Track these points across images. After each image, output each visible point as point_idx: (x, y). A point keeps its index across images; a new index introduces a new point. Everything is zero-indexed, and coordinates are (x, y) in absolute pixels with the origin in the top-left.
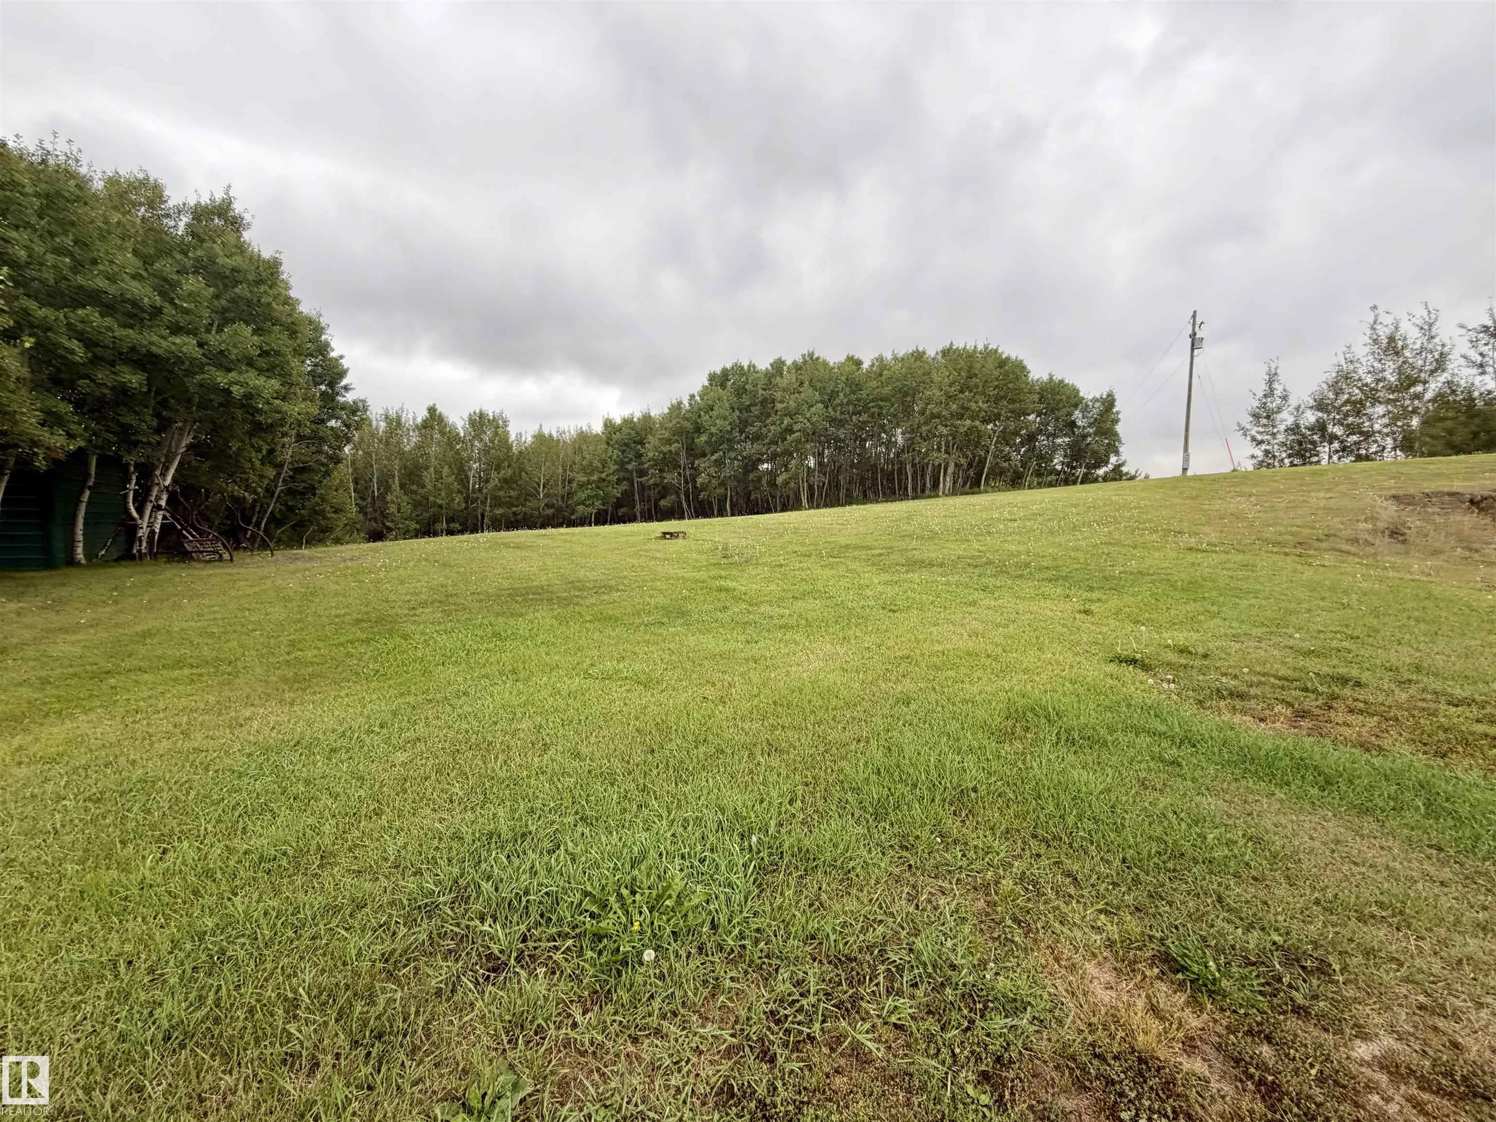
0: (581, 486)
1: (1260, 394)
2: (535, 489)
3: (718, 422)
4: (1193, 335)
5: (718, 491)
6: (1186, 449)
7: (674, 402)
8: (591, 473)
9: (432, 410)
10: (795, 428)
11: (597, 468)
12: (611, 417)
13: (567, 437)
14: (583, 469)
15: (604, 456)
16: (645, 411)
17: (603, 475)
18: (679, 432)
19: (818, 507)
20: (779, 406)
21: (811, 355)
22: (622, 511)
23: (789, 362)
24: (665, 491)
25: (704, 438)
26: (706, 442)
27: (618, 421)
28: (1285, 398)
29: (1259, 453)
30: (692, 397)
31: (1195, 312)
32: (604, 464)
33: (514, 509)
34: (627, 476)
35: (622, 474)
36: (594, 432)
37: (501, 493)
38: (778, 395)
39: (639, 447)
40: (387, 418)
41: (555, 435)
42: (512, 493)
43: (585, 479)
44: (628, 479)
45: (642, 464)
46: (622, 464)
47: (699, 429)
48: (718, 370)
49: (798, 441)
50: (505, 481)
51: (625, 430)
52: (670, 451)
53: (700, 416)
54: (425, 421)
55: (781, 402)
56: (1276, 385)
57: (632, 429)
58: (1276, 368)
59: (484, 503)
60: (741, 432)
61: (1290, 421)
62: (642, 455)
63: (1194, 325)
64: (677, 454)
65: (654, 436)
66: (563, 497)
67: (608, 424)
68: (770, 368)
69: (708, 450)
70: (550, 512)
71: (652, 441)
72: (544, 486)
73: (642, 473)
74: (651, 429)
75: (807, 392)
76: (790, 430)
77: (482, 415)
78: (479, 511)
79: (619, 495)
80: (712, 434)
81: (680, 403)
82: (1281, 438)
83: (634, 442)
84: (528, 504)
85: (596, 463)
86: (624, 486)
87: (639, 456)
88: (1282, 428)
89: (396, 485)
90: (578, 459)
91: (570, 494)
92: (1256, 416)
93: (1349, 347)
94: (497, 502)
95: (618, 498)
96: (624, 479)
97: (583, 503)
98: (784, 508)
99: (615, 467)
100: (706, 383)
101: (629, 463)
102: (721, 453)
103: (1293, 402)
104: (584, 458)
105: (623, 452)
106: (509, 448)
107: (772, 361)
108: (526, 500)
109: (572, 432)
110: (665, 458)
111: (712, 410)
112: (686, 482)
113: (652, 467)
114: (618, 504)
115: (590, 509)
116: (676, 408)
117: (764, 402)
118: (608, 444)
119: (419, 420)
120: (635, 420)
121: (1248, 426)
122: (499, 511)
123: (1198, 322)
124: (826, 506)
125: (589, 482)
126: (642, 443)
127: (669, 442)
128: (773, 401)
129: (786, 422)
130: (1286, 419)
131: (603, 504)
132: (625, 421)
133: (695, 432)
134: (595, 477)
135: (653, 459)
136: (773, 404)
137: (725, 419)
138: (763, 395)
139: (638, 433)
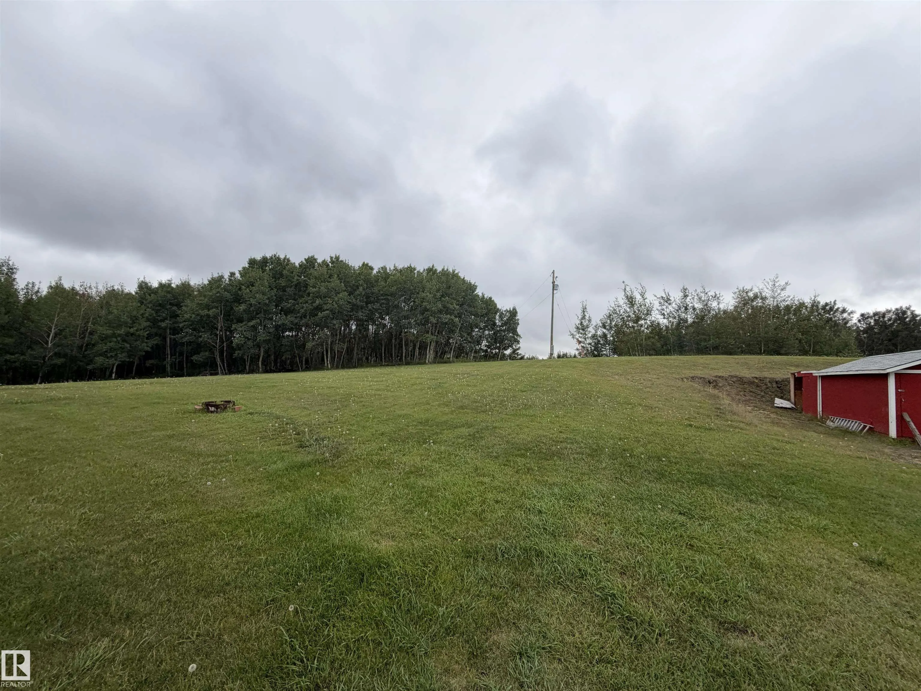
0: (104, 339)
1: (580, 317)
2: (42, 337)
3: (257, 295)
4: (553, 282)
5: (252, 351)
6: (552, 343)
7: (216, 275)
8: (119, 326)
10: (325, 307)
11: (126, 323)
12: (147, 280)
13: (93, 292)
14: (108, 323)
15: (135, 313)
16: (184, 279)
17: (132, 330)
18: (219, 300)
19: (337, 368)
20: (311, 290)
21: (338, 258)
22: (149, 363)
23: (320, 261)
24: (198, 348)
26: (244, 311)
27: (154, 285)
28: (590, 321)
29: (579, 347)
30: (232, 274)
31: (554, 271)
32: (134, 320)
33: (8, 357)
34: (160, 332)
35: (154, 330)
36: (126, 291)
38: (311, 282)
39: (175, 308)
41: (77, 288)
43: (110, 332)
44: (160, 335)
45: (176, 323)
46: (154, 322)
47: (238, 300)
48: (258, 257)
49: (327, 317)
51: (161, 293)
52: (208, 316)
53: (240, 289)
55: (314, 287)
56: (586, 313)
57: (168, 292)
58: (586, 305)
60: (277, 306)
61: (593, 332)
62: (178, 316)
63: (553, 277)
64: (215, 317)
65: (192, 301)
66: (80, 348)
67: (144, 286)
68: (304, 261)
69: (245, 316)
70: (59, 361)
71: (189, 306)
72: (55, 336)
73: (175, 331)
74: (190, 295)
75: (335, 282)
76: (319, 308)
79: (149, 349)
80: (251, 305)
81: (222, 277)
82: (589, 341)
83: (171, 304)
84: (30, 352)
85: (124, 318)
86: (155, 341)
87: (175, 316)
88: (590, 335)
90: (103, 312)
91: (90, 345)
92: (578, 328)
93: (617, 299)
95: (146, 352)
96: (156, 334)
97: (104, 354)
98: (308, 368)
99: (148, 323)
100: (247, 266)
101: (163, 321)
102: (258, 321)
103: (594, 323)
104: (111, 313)
105: (157, 311)
107: (307, 257)
108: (29, 348)
109: (101, 288)
110: (201, 320)
111: (253, 286)
112: (222, 342)
113: (188, 327)
114: (148, 355)
115: (112, 361)
116: (216, 282)
117: (298, 285)
118: (142, 303)
120: (173, 285)
121: (575, 333)
123: (555, 276)
124: (343, 367)
125: (114, 335)
126: (179, 306)
127: (208, 308)
128: (306, 286)
129: (317, 302)
130: (591, 331)
131: (129, 357)
132: (161, 286)
133: (234, 302)
134: (122, 331)
135: (189, 320)
136: (307, 287)
137: (264, 294)
138: (297, 280)
139: (175, 297)
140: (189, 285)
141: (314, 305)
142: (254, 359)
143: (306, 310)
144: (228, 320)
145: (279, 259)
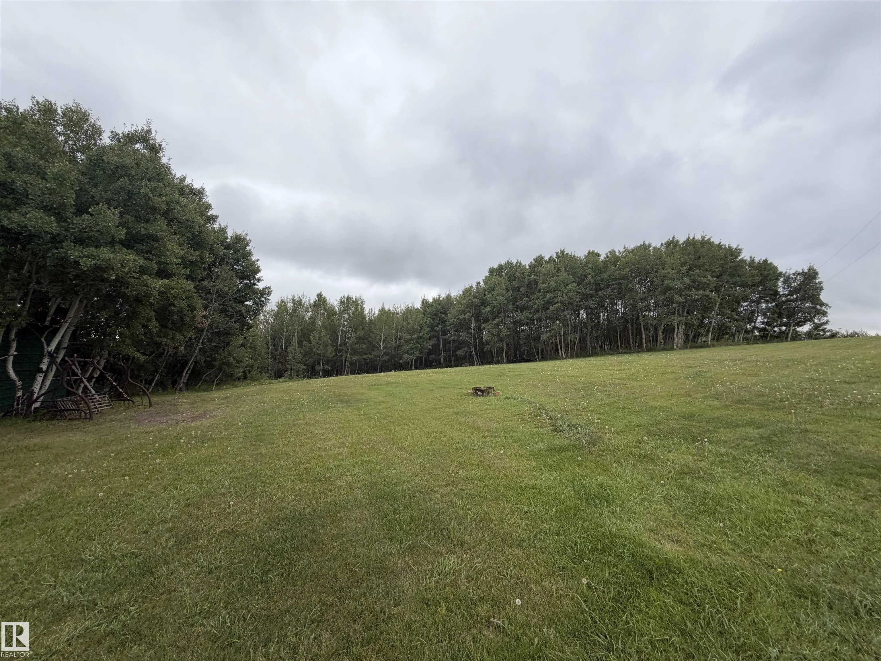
0: (407, 342)
2: (378, 343)
3: (498, 298)
5: (498, 345)
7: (467, 287)
8: (414, 332)
9: (319, 296)
10: (556, 300)
11: (417, 329)
12: (426, 298)
13: (399, 311)
14: (408, 331)
15: (421, 322)
16: (448, 293)
17: (421, 334)
18: (470, 305)
19: (571, 357)
20: (541, 286)
21: (563, 252)
22: (431, 357)
23: (546, 258)
24: (460, 344)
25: (488, 309)
26: (489, 312)
27: (431, 300)
30: (478, 283)
32: (421, 327)
33: (365, 356)
34: (436, 334)
35: (433, 333)
36: (416, 307)
37: (357, 346)
38: (541, 279)
39: (443, 316)
40: (293, 300)
41: (392, 309)
42: (364, 346)
43: (409, 337)
44: (436, 337)
45: (445, 326)
46: (432, 327)
47: (484, 304)
48: (496, 266)
49: (558, 309)
50: (359, 338)
51: (435, 306)
52: (465, 319)
53: (485, 295)
54: (315, 302)
55: (544, 283)
57: (439, 304)
59: (346, 352)
60: (513, 305)
62: (445, 321)
64: (469, 320)
65: (454, 308)
66: (395, 348)
67: (425, 302)
68: (533, 262)
69: (490, 316)
70: (386, 358)
71: (452, 313)
72: (384, 342)
73: (445, 333)
74: (452, 304)
75: (563, 275)
76: (550, 302)
77: (348, 298)
78: (344, 358)
79: (430, 347)
80: (494, 306)
81: (471, 287)
83: (441, 313)
84: (373, 353)
85: (416, 327)
86: (434, 341)
87: (444, 321)
89: (295, 341)
90: (405, 324)
91: (400, 346)
94: (355, 352)
95: (429, 349)
96: (434, 336)
97: (407, 352)
98: (544, 358)
99: (429, 329)
100: (488, 274)
101: (437, 326)
104: (409, 323)
105: (433, 319)
106: (364, 317)
107: (535, 257)
108: (373, 350)
109: (402, 307)
110: (460, 323)
111: (494, 290)
112: (475, 339)
113: (452, 329)
114: (430, 353)
115: (411, 357)
116: (468, 292)
117: (529, 284)
118: (424, 314)
119: (312, 302)
120: (441, 299)
122: (355, 358)
124: (577, 356)
125: (411, 340)
126: (446, 314)
127: (464, 313)
128: (536, 283)
129: (548, 297)
131: (420, 354)
132: (435, 300)
133: (482, 305)
134: (415, 336)
135: (453, 324)
136: (537, 285)
137: (503, 296)
138: (528, 279)
139: (443, 308)
140: (450, 297)
141: (545, 299)
142: (500, 351)
143: (538, 305)
144: (477, 321)
145: (512, 264)
